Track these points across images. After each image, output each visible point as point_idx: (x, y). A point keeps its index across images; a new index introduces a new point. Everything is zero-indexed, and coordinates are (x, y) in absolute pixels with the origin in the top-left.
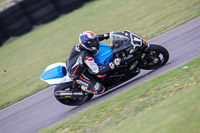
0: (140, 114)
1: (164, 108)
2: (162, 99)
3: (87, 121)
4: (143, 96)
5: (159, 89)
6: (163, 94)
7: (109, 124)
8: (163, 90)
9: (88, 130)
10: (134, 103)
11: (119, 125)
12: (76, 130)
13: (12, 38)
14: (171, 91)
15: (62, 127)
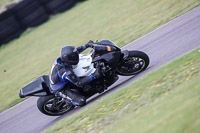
0: (157, 100)
1: (180, 92)
2: (179, 84)
3: (105, 109)
4: (160, 81)
5: (175, 74)
6: (180, 78)
7: (126, 112)
8: (179, 75)
9: (106, 118)
10: (151, 89)
11: (137, 112)
12: (95, 119)
13: (29, 29)
14: (187, 75)
15: (81, 117)
